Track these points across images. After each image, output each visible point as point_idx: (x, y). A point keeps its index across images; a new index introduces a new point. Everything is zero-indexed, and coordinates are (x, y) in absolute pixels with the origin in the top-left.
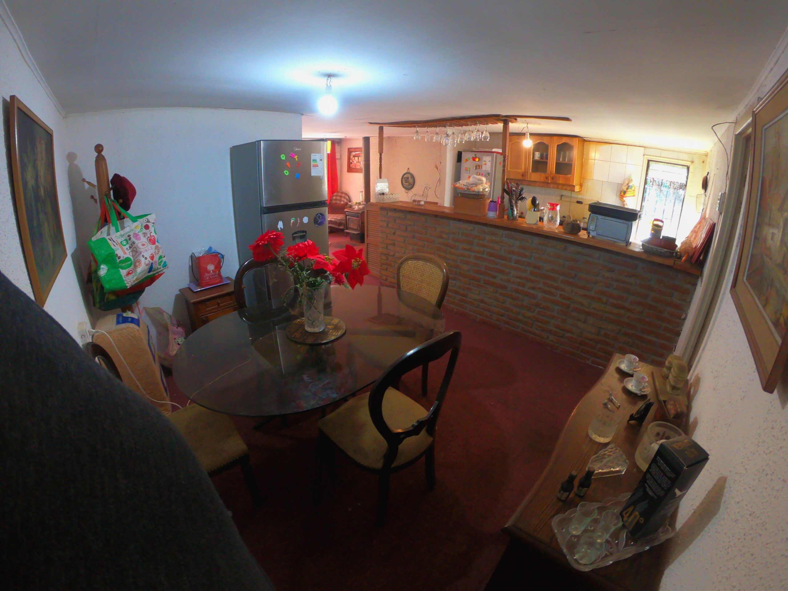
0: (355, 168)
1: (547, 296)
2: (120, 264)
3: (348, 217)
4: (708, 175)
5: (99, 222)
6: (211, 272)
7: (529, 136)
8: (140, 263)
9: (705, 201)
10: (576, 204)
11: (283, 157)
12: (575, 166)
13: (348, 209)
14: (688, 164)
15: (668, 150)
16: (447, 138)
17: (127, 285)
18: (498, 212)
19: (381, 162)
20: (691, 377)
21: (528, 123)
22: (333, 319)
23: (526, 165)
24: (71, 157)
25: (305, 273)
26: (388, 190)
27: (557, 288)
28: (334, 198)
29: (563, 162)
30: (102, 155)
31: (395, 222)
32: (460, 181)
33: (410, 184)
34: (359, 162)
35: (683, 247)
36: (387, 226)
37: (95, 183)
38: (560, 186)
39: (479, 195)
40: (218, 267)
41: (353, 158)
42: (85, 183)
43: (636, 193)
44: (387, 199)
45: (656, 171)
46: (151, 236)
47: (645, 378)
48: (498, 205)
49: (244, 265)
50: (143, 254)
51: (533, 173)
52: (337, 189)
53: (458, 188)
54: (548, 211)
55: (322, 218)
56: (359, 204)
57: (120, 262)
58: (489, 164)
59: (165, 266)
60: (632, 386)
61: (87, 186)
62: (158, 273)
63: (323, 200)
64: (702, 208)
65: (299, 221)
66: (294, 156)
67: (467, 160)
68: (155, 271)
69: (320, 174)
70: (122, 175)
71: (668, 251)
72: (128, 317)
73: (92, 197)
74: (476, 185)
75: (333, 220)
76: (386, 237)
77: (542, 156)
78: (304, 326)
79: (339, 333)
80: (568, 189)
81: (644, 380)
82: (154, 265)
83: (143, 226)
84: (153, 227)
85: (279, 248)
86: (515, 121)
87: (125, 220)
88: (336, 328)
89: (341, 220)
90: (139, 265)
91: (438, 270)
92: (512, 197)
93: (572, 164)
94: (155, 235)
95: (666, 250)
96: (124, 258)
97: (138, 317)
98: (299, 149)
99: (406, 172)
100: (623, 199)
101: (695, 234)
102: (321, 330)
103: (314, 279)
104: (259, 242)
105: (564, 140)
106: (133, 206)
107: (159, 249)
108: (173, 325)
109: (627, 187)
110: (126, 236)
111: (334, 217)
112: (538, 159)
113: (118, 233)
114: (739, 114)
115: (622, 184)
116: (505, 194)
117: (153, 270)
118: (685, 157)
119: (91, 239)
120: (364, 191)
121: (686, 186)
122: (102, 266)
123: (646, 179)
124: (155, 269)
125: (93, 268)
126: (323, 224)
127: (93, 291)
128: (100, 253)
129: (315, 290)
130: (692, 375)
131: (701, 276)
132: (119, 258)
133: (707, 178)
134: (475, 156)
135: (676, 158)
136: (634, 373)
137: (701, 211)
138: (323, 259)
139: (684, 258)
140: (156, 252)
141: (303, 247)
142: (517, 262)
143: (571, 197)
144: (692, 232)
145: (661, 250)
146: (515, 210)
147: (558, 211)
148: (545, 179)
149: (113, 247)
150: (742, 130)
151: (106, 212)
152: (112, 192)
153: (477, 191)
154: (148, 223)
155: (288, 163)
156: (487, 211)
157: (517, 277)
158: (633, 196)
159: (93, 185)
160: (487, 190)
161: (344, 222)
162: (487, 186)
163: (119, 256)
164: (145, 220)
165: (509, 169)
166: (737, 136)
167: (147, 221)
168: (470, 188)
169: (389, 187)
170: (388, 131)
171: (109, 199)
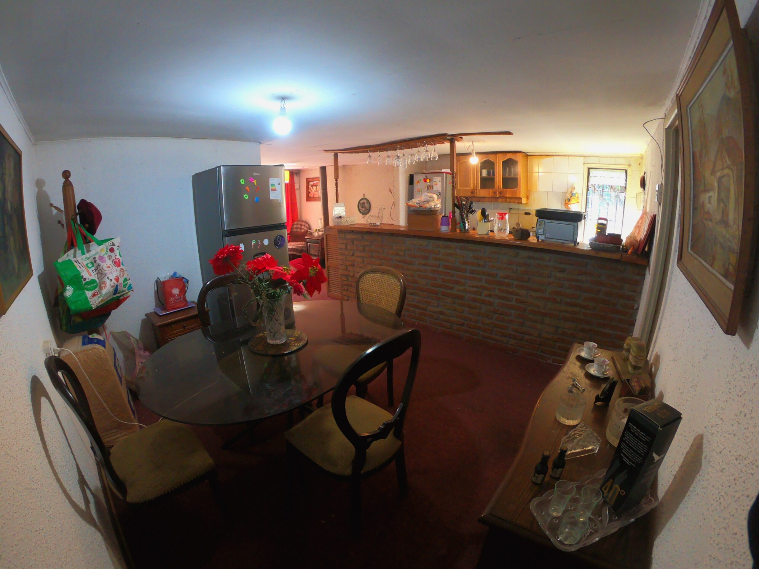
0: (314, 197)
1: (503, 302)
2: (86, 286)
3: (308, 244)
4: (644, 174)
5: (66, 244)
6: (176, 296)
7: (475, 154)
8: (105, 285)
9: (644, 198)
10: (524, 215)
11: (242, 182)
12: (520, 180)
13: (308, 236)
14: (626, 167)
15: (606, 157)
16: (398, 159)
17: (93, 306)
18: (450, 226)
19: (337, 187)
20: (651, 357)
21: (473, 141)
22: (294, 331)
23: (474, 182)
24: (39, 183)
25: (264, 284)
26: (345, 213)
27: (512, 293)
28: (295, 226)
29: (509, 177)
30: (69, 180)
31: (353, 243)
32: (413, 200)
33: (366, 209)
34: (317, 191)
35: (628, 241)
36: (346, 248)
37: (63, 209)
38: (508, 200)
39: (431, 211)
40: (183, 291)
41: (311, 187)
42: (53, 208)
43: (580, 200)
44: (344, 223)
45: (597, 178)
46: (116, 259)
47: (606, 361)
48: (450, 220)
49: (206, 285)
50: (108, 276)
51: (481, 190)
52: (297, 218)
53: (412, 206)
54: (497, 221)
55: (282, 239)
56: (319, 230)
57: (86, 284)
58: (439, 184)
59: (130, 288)
60: (594, 371)
61: (55, 211)
62: (122, 295)
63: (282, 222)
64: (643, 206)
65: (260, 243)
66: (253, 181)
67: (418, 182)
68: (120, 293)
69: (279, 198)
70: (88, 200)
71: (614, 246)
72: (94, 339)
73: (59, 222)
74: (428, 202)
75: (294, 247)
76: (345, 259)
77: (489, 173)
78: (266, 339)
79: (301, 344)
80: (516, 202)
81: (605, 363)
82: (119, 288)
83: (108, 249)
84: (118, 250)
85: (239, 263)
86: (461, 139)
87: (91, 244)
88: (298, 339)
89: (303, 247)
90: (105, 287)
91: (396, 280)
92: (463, 210)
93: (517, 178)
94: (120, 258)
95: (612, 245)
96: (90, 280)
97: (104, 338)
98: (257, 174)
99: (362, 198)
100: (568, 206)
101: (638, 229)
102: (283, 342)
103: (273, 291)
104: (219, 255)
105: (509, 156)
106: (98, 230)
107: (124, 272)
108: (140, 349)
109: (570, 194)
110: (92, 258)
111: (296, 245)
112: (486, 176)
113: (84, 255)
114: (667, 110)
115: (566, 193)
116: (456, 209)
117: (118, 292)
118: (622, 161)
119: (58, 261)
120: (323, 218)
121: (625, 188)
122: (68, 288)
123: (588, 186)
124: (120, 291)
125: (59, 291)
126: (283, 246)
127: (60, 313)
128: (66, 274)
129: (274, 302)
130: (651, 356)
131: (648, 266)
132: (85, 279)
133: (644, 177)
134: (426, 178)
135: (614, 163)
136: (594, 359)
137: (642, 208)
138: (282, 270)
139: (630, 251)
140: (120, 274)
141: (262, 260)
142: (473, 272)
143: (519, 209)
144: (635, 227)
145: (608, 246)
146: (467, 223)
147: (507, 220)
148: (493, 194)
149: (78, 269)
150: (671, 123)
151: (73, 236)
152: (78, 217)
153: (429, 207)
154: (113, 247)
155: (247, 187)
156: (440, 226)
157: (473, 287)
158: (577, 203)
159: (61, 211)
160: (438, 206)
161: (305, 249)
162: (438, 202)
163: (84, 277)
164: (111, 244)
165: (458, 188)
166: (667, 130)
167: (112, 244)
168: (422, 205)
169: (346, 211)
170: (343, 159)
171: (76, 224)
